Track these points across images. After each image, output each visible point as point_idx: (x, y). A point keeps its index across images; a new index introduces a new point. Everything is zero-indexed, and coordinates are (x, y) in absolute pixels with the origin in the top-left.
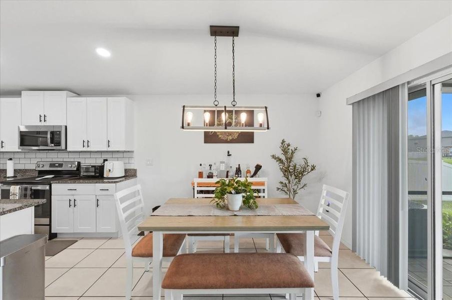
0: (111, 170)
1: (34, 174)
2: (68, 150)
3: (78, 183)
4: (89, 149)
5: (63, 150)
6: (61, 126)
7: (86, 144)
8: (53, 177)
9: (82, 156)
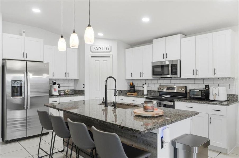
0: (217, 95)
1: (157, 94)
2: (182, 77)
3: (194, 102)
4: (197, 77)
5: (178, 78)
6: (177, 60)
7: (195, 73)
8: (170, 97)
9: (188, 82)
